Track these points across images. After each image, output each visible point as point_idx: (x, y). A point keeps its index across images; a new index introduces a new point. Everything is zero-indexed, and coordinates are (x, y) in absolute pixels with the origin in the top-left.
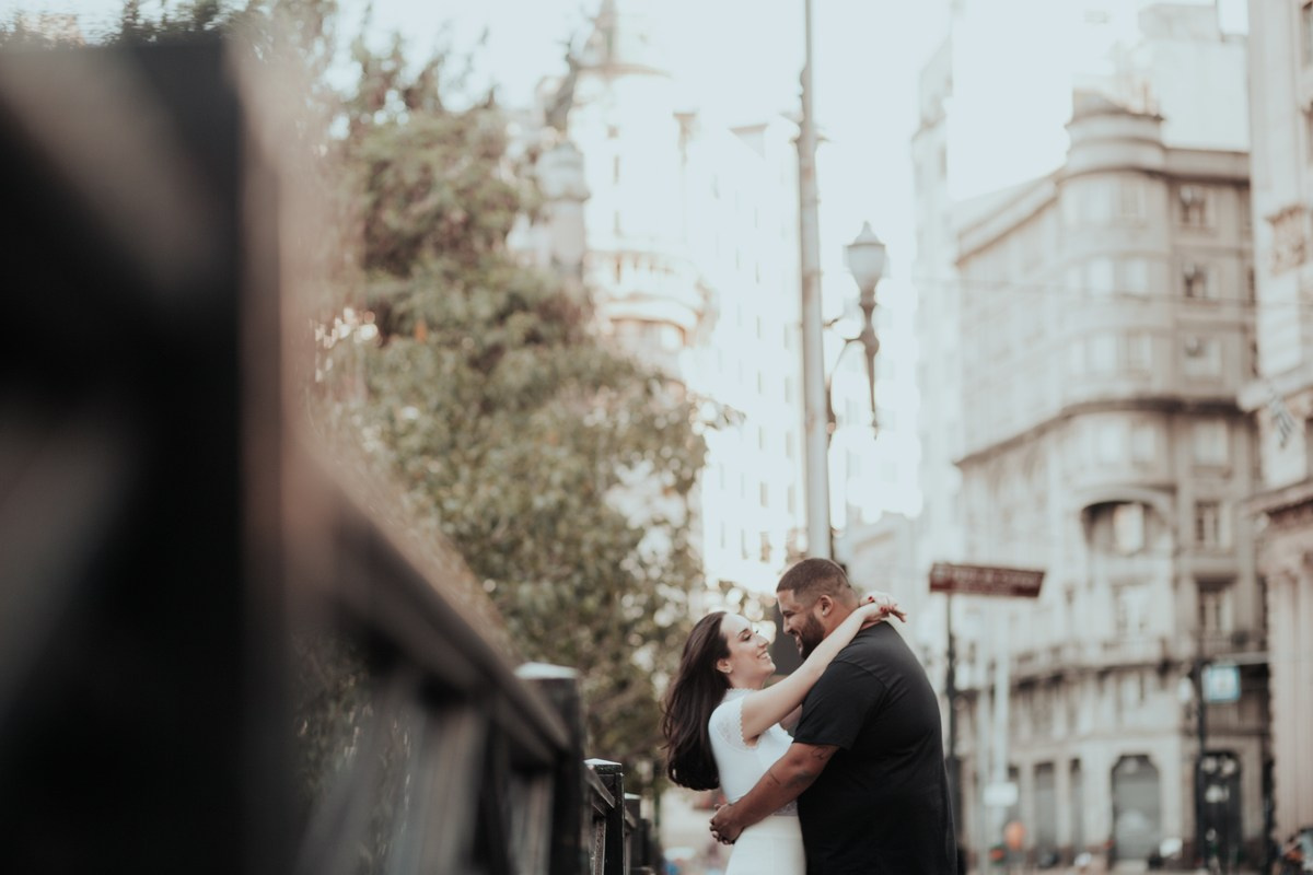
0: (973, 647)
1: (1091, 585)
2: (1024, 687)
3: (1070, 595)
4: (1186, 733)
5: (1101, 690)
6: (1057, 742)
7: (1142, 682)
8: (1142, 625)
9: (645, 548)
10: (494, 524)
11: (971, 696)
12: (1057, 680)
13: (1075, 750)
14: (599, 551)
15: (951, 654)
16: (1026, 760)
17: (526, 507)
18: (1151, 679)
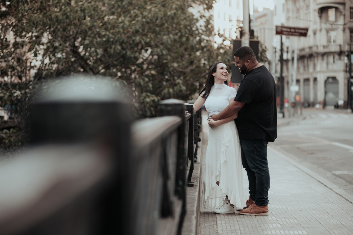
0: (288, 48)
1: (321, 30)
2: (302, 58)
3: (315, 33)
4: (346, 71)
5: (323, 59)
6: (310, 73)
7: (334, 57)
8: (334, 41)
9: (198, 24)
10: (157, 19)
11: (287, 61)
12: (311, 56)
13: (315, 75)
14: (185, 27)
15: (282, 50)
16: (302, 79)
17: (165, 14)
18: (337, 57)
